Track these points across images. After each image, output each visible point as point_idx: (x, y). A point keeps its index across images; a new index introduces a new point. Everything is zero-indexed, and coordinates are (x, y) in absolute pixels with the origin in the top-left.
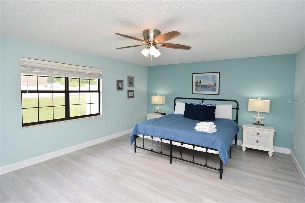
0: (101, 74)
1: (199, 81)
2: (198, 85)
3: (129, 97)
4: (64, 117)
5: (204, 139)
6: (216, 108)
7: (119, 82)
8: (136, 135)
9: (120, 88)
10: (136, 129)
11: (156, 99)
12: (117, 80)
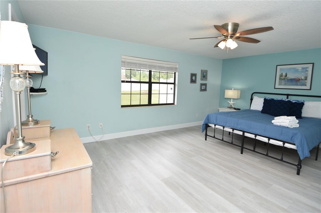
0: (177, 68)
1: (284, 74)
2: (282, 78)
3: (201, 90)
4: (147, 103)
5: (282, 132)
6: (304, 104)
7: (193, 75)
8: (207, 124)
9: (193, 81)
10: (208, 118)
11: (230, 94)
12: (191, 74)
